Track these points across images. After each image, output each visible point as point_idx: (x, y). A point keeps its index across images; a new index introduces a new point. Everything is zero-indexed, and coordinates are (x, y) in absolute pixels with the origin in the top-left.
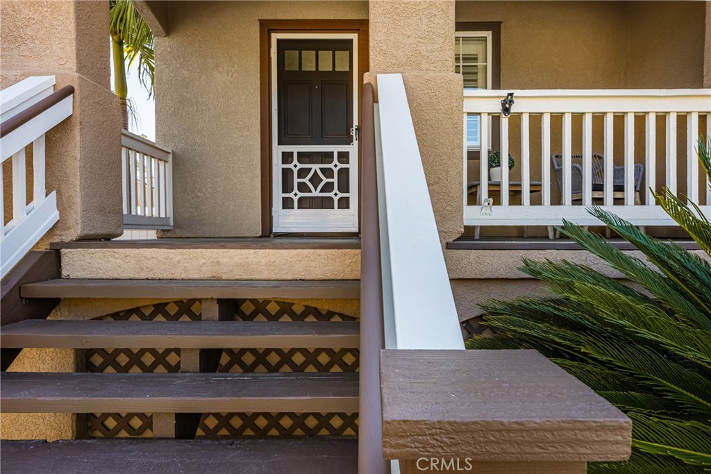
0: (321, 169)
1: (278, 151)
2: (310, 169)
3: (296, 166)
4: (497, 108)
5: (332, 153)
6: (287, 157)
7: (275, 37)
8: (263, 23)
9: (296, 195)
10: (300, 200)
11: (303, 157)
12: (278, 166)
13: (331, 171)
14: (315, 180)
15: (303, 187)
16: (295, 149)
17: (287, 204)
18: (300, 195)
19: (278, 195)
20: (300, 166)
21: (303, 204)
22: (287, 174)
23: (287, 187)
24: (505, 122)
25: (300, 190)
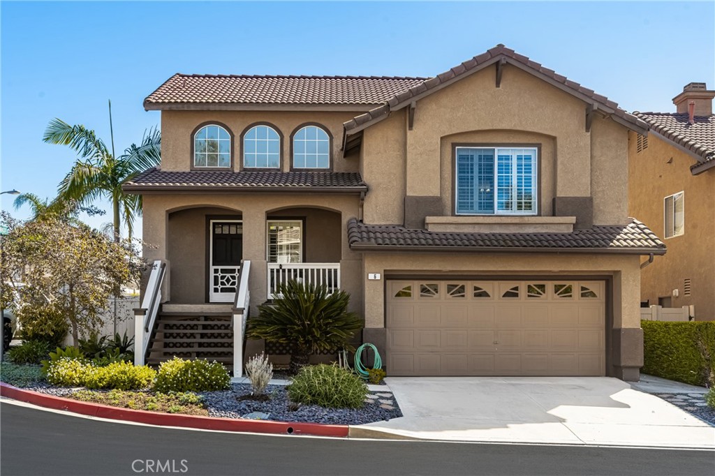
0: (231, 276)
1: (212, 268)
2: (225, 276)
3: (220, 275)
4: (278, 268)
5: (235, 270)
6: (216, 271)
7: (212, 221)
8: (207, 216)
9: (220, 287)
10: (221, 289)
11: (223, 271)
12: (212, 275)
13: (235, 277)
14: (228, 281)
15: (223, 284)
16: (220, 268)
17: (216, 290)
18: (221, 287)
19: (212, 286)
20: (221, 275)
21: (223, 290)
22: (216, 278)
23: (216, 283)
24: (281, 271)
25: (221, 284)
